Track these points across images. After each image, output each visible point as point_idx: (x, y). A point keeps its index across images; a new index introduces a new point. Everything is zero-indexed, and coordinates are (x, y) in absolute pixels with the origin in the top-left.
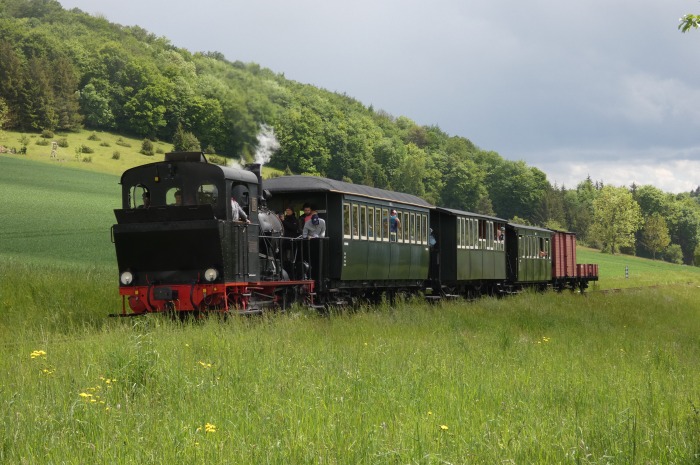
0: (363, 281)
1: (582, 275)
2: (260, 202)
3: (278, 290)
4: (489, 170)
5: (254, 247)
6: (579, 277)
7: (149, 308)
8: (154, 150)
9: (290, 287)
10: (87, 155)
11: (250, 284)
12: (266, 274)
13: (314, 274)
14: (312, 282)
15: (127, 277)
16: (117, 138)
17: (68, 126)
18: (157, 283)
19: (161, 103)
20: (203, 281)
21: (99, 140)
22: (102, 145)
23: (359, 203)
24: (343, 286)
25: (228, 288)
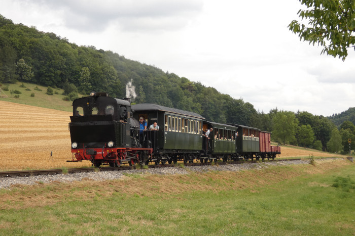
0: (173, 150)
1: (273, 151)
2: (131, 114)
3: (138, 152)
4: (225, 103)
5: (128, 133)
6: (272, 152)
7: (84, 158)
8: (54, 92)
9: (142, 151)
10: (17, 95)
11: (127, 149)
12: (133, 145)
13: (152, 146)
14: (152, 149)
15: (75, 145)
16: (35, 86)
17: (9, 80)
18: (88, 147)
19: (58, 69)
20: (107, 146)
21: (26, 87)
22: (26, 90)
23: (171, 115)
24: (165, 152)
25: (118, 150)
